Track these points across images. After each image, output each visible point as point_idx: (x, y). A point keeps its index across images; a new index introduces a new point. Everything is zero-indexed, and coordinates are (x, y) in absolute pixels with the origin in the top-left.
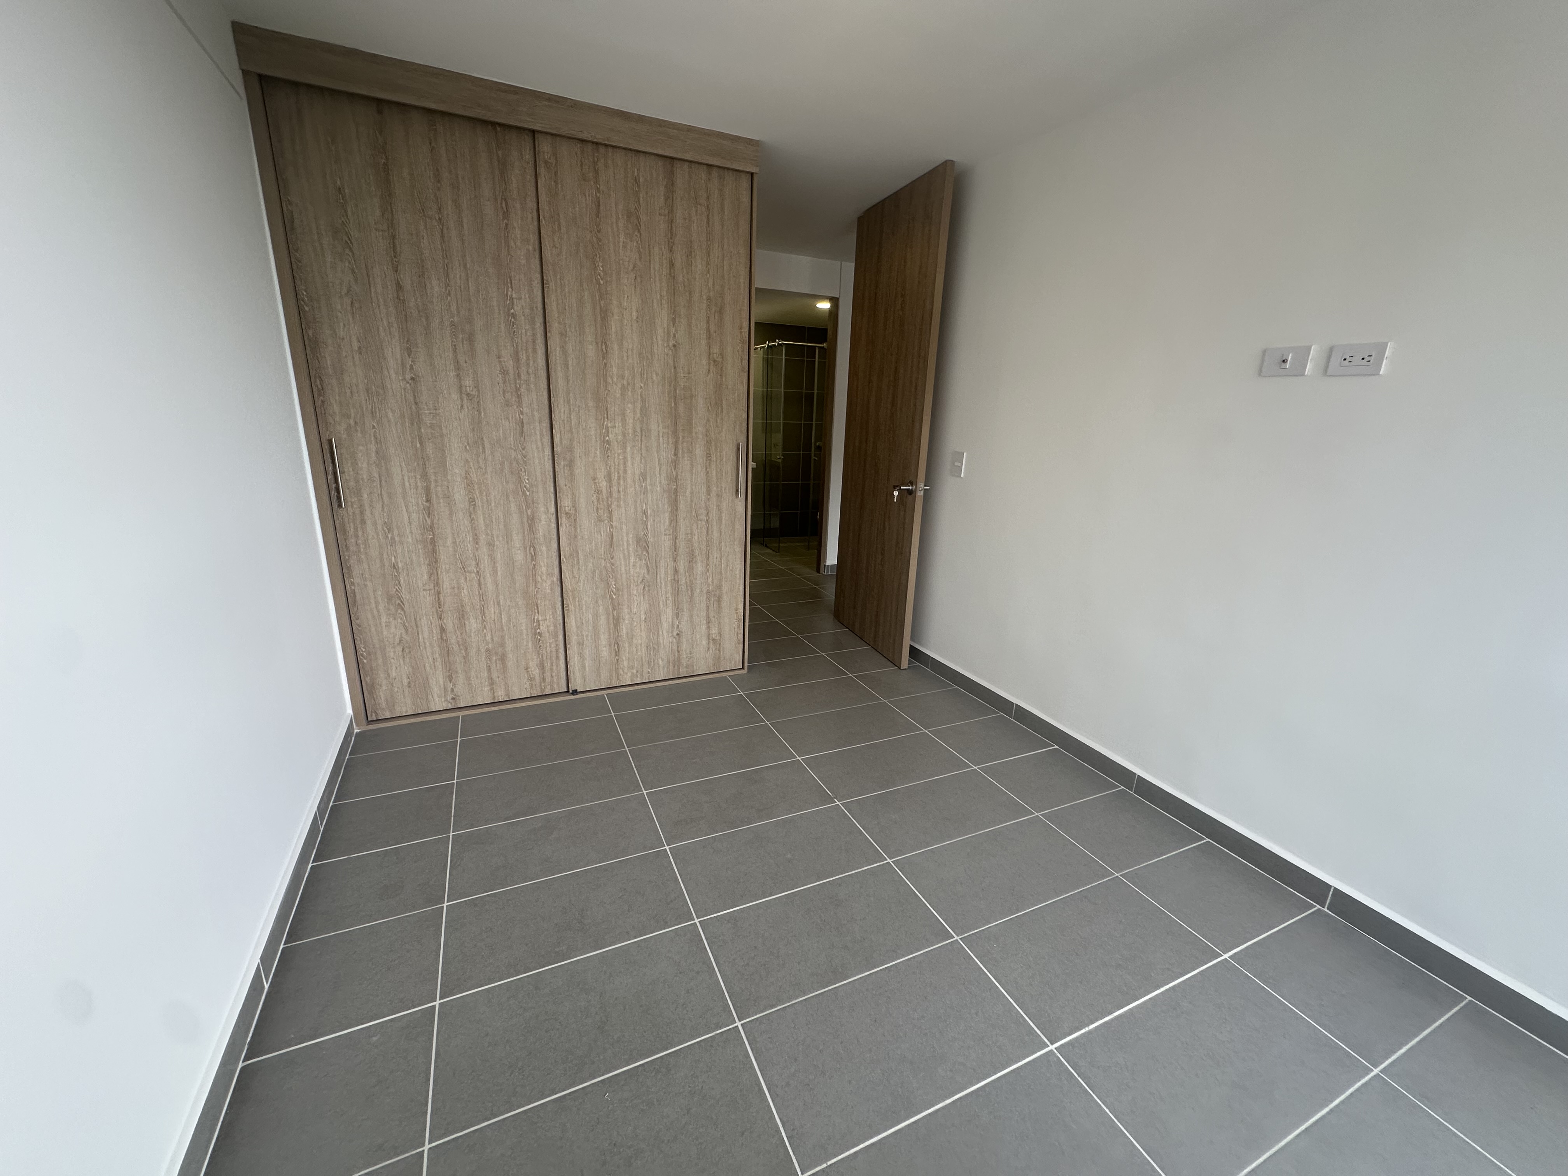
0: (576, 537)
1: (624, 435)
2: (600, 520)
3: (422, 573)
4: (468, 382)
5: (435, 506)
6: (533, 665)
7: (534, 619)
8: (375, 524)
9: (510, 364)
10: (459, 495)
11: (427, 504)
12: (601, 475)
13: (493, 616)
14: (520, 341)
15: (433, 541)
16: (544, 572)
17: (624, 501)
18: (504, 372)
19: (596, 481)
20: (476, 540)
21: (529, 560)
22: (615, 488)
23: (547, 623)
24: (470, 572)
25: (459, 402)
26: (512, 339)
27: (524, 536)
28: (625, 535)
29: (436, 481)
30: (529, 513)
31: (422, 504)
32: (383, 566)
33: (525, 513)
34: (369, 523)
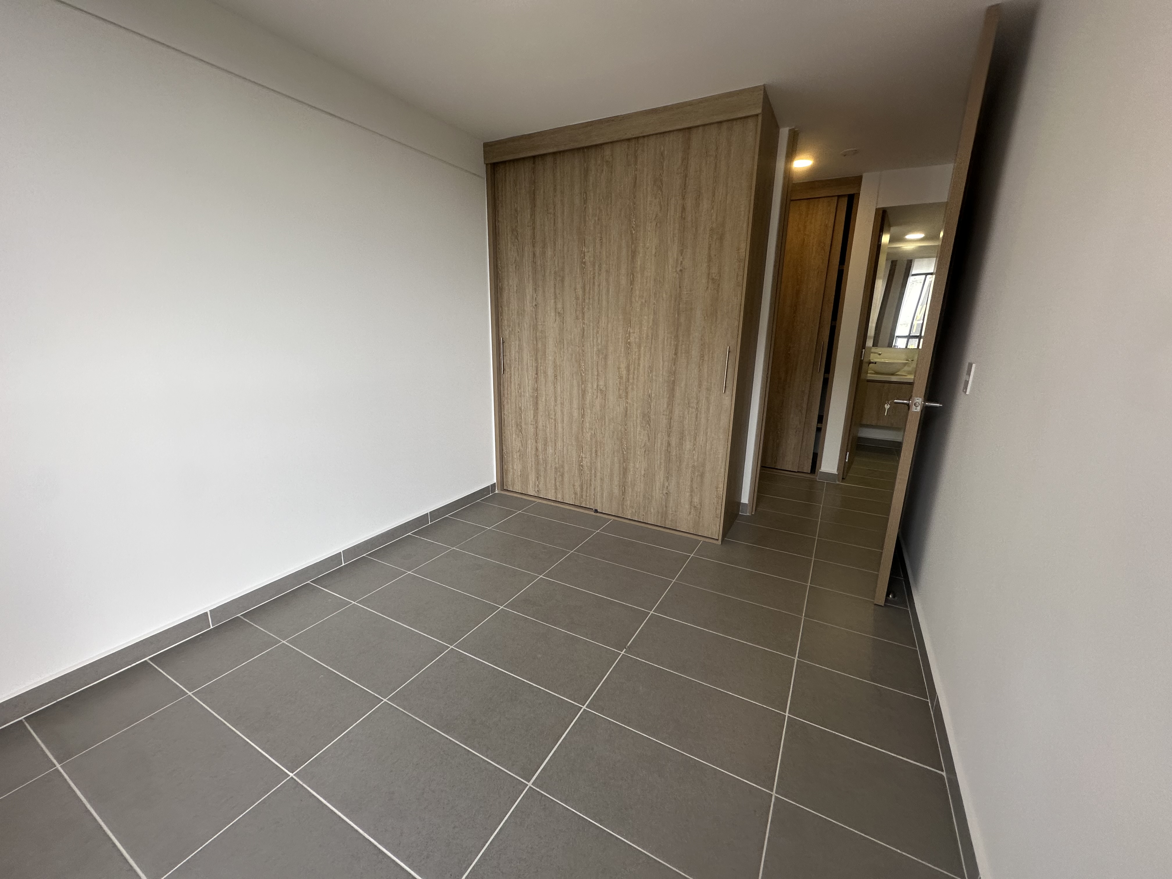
0: (605, 406)
1: (640, 339)
2: (620, 397)
3: (530, 414)
4: (559, 306)
5: (539, 377)
6: (577, 484)
7: (580, 455)
8: (515, 384)
9: (580, 292)
10: (550, 372)
11: (536, 376)
12: (623, 366)
13: (560, 448)
14: (586, 278)
15: (537, 397)
16: (588, 426)
17: (637, 386)
18: (577, 298)
19: (620, 370)
20: (556, 401)
21: (581, 417)
22: (631, 376)
23: (587, 459)
24: (551, 419)
25: (554, 317)
26: (582, 277)
27: (579, 402)
28: (635, 410)
29: (541, 363)
30: (583, 387)
31: (534, 376)
32: (516, 407)
33: (581, 387)
34: (513, 383)
